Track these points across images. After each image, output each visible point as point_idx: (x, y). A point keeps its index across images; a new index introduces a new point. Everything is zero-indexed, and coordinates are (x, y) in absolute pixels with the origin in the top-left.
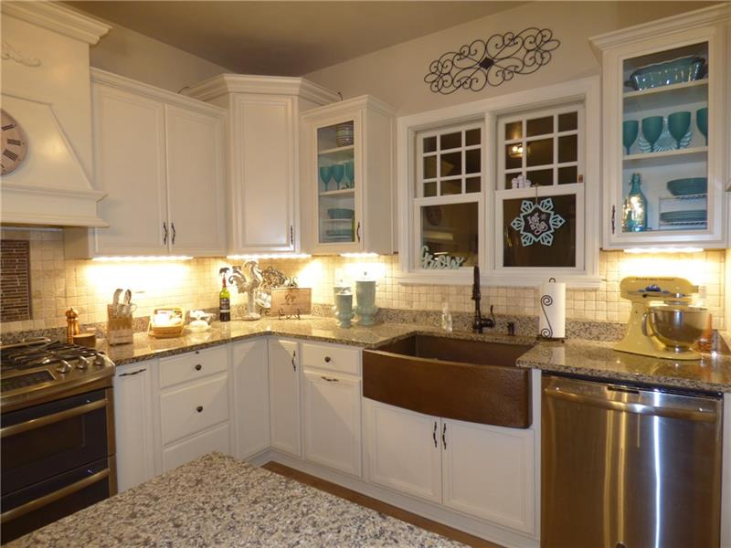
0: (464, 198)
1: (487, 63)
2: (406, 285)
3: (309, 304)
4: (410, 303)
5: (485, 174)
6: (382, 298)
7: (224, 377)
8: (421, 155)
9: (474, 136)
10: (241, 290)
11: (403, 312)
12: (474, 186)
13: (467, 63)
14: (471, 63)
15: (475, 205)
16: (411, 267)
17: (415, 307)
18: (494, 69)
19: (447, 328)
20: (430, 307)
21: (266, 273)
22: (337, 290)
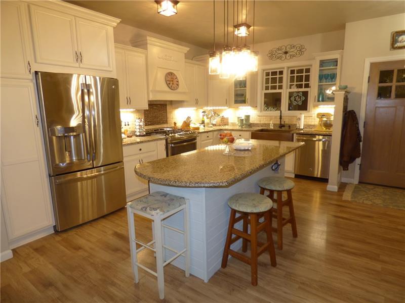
0: (277, 91)
1: (286, 53)
2: (259, 116)
3: (228, 122)
4: (260, 121)
5: (284, 84)
6: (252, 120)
7: (212, 140)
8: (265, 77)
9: (281, 73)
10: (208, 118)
11: (258, 124)
12: (280, 87)
13: (280, 52)
14: (281, 52)
15: (281, 93)
16: (261, 111)
17: (262, 122)
18: (288, 55)
19: (272, 127)
20: (266, 122)
21: (215, 113)
22: (239, 118)
